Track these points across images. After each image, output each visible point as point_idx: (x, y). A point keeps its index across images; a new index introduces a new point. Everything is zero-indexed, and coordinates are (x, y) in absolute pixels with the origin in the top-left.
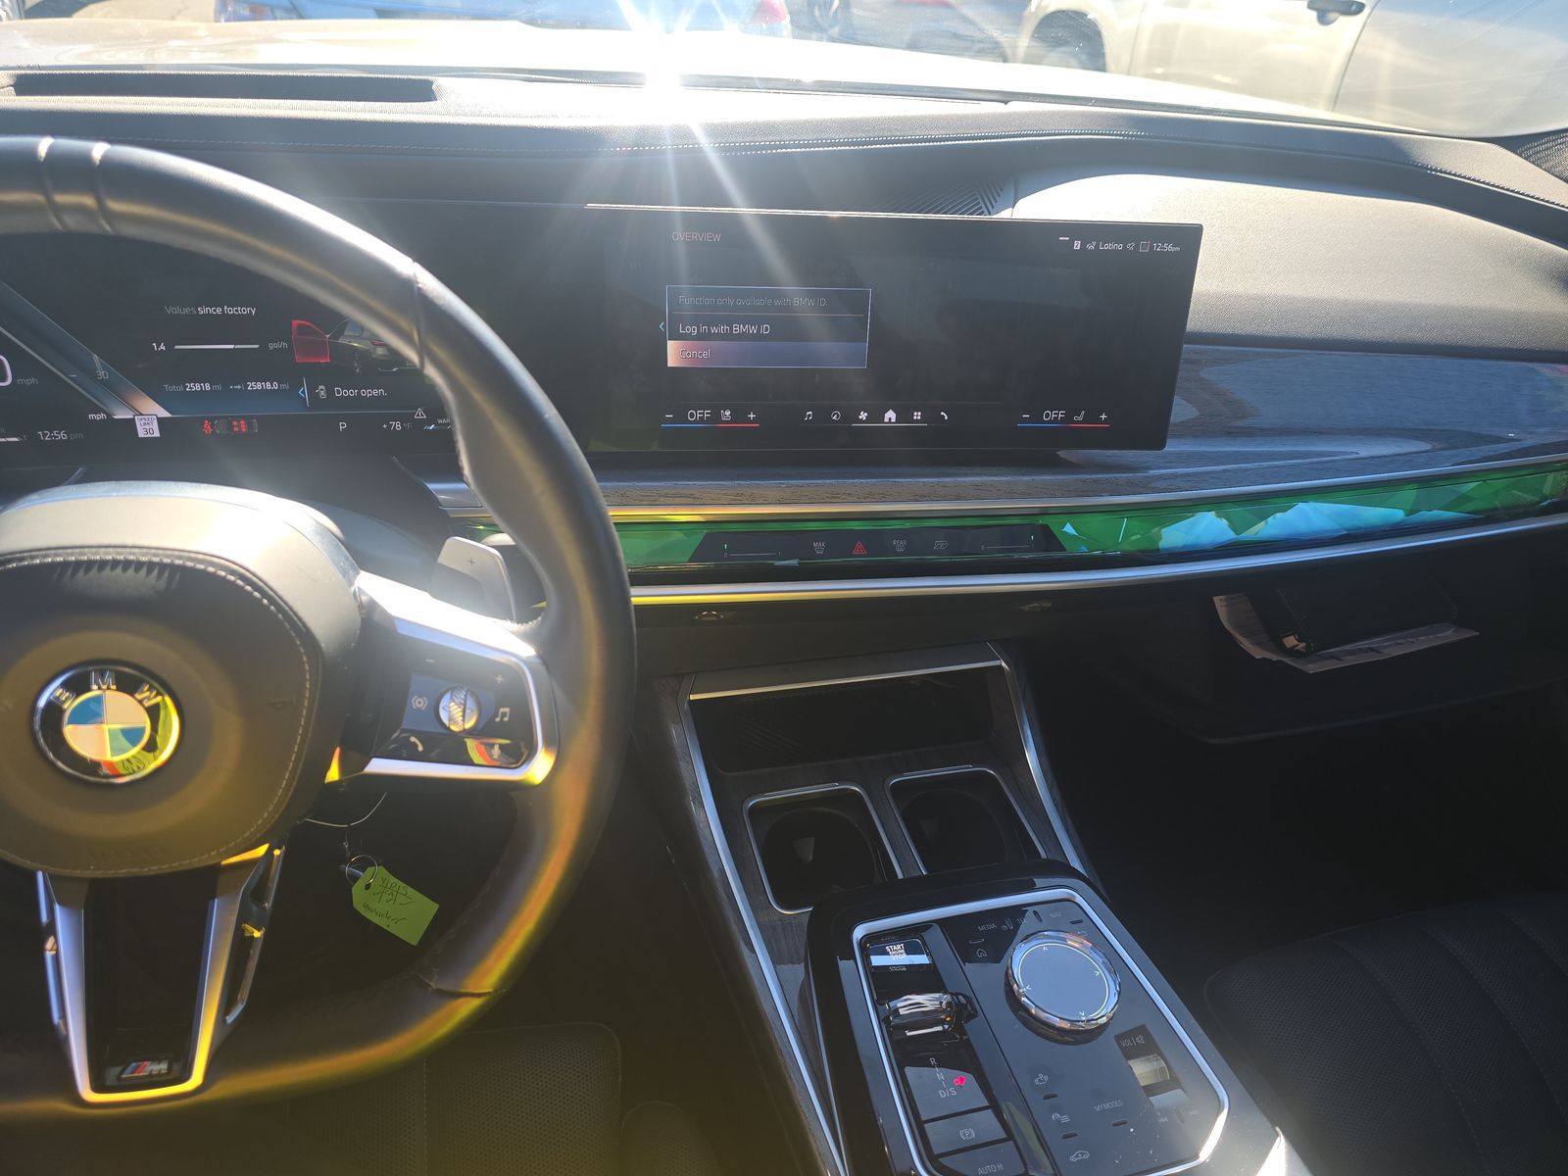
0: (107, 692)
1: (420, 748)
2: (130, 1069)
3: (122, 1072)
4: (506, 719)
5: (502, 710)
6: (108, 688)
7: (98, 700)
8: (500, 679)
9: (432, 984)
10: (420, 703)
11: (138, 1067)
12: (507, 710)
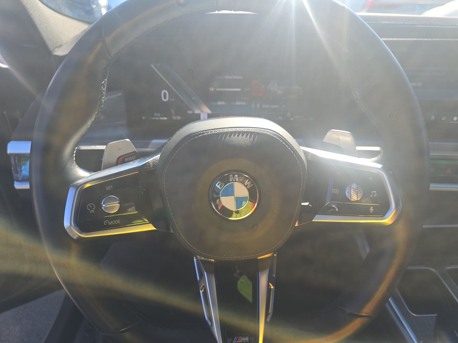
0: (235, 183)
1: (337, 210)
2: (235, 340)
3: (232, 340)
4: (375, 196)
5: (373, 192)
6: (236, 181)
7: (232, 186)
8: (370, 179)
9: (347, 311)
10: (335, 191)
11: (238, 339)
12: (375, 192)
